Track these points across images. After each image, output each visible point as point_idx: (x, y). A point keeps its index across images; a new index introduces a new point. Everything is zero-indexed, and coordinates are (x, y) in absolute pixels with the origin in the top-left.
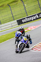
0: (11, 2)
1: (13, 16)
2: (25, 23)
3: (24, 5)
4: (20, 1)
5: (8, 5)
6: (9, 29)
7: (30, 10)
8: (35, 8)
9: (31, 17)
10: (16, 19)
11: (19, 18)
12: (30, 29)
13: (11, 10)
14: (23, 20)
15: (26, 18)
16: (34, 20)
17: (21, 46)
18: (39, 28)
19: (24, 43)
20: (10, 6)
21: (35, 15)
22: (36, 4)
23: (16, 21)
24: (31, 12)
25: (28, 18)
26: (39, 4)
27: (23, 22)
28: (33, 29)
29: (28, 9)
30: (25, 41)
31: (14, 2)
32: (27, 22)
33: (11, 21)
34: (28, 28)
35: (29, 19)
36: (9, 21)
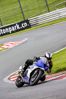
7: (6, 16)
8: (14, 13)
12: (6, 47)
18: (20, 45)
24: (8, 20)
26: (21, 7)
28: (11, 46)
29: (3, 15)
34: (3, 45)
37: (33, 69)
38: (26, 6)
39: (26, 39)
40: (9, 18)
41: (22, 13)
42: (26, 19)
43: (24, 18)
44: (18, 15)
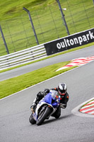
1: (36, 35)
3: (61, 10)
4: (51, 1)
7: (74, 21)
8: (87, 15)
9: (77, 36)
12: (74, 65)
13: (31, 20)
14: (58, 44)
15: (66, 38)
16: (84, 43)
20: (28, 11)
21: (87, 32)
24: (76, 25)
27: (60, 48)
29: (71, 18)
32: (69, 48)
33: (31, 45)
34: (70, 62)
35: (72, 42)
36: (26, 47)
37: (40, 105)
40: (79, 23)
44: (92, 19)
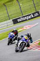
0: (6, 1)
1: (9, 16)
2: (20, 22)
3: (19, 5)
4: (15, 1)
5: (4, 4)
6: (4, 28)
7: (25, 9)
8: (30, 7)
9: (26, 16)
10: (11, 19)
11: (14, 18)
12: (25, 28)
13: (7, 9)
14: (18, 19)
15: (21, 17)
16: (29, 19)
17: (22, 44)
18: (34, 27)
19: (25, 42)
20: (5, 5)
21: (30, 15)
22: (31, 4)
23: (11, 20)
24: (26, 12)
25: (23, 17)
26: (34, 4)
27: (19, 21)
28: (28, 28)
29: (23, 9)
30: (26, 40)
31: (9, 1)
32: (23, 21)
33: (6, 20)
34: (23, 27)
35: (24, 19)
36: (5, 21)
38: (37, 3)
39: (37, 23)
41: (35, 7)
42: (37, 11)
43: (36, 10)
44: (32, 9)
